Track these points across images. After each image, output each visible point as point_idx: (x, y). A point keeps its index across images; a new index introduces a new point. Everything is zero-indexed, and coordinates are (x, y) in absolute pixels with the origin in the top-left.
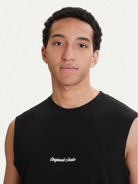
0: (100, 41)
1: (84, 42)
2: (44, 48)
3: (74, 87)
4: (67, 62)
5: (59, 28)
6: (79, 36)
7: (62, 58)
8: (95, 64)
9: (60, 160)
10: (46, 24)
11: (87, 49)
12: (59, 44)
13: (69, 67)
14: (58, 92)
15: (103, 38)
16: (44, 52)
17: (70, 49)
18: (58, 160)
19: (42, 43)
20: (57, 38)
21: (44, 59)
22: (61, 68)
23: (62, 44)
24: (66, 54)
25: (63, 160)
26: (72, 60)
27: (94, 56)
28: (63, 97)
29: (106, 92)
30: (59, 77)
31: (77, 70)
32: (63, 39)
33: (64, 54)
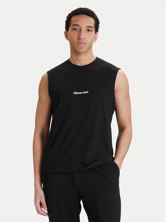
0: (99, 27)
1: (90, 29)
2: (66, 31)
3: (84, 54)
4: (81, 40)
5: (76, 21)
6: (88, 26)
7: (78, 37)
8: (96, 40)
9: (79, 93)
10: (67, 18)
11: (92, 32)
12: (76, 29)
13: (82, 43)
14: (75, 56)
15: (100, 25)
16: (66, 34)
17: (83, 33)
18: (78, 93)
19: (65, 29)
20: (75, 26)
21: (66, 38)
22: (78, 43)
23: (77, 30)
24: (80, 36)
25: (81, 93)
26: (84, 39)
27: (95, 36)
28: (78, 59)
29: (99, 57)
30: (76, 48)
31: (86, 45)
32: (79, 27)
33: (79, 36)
